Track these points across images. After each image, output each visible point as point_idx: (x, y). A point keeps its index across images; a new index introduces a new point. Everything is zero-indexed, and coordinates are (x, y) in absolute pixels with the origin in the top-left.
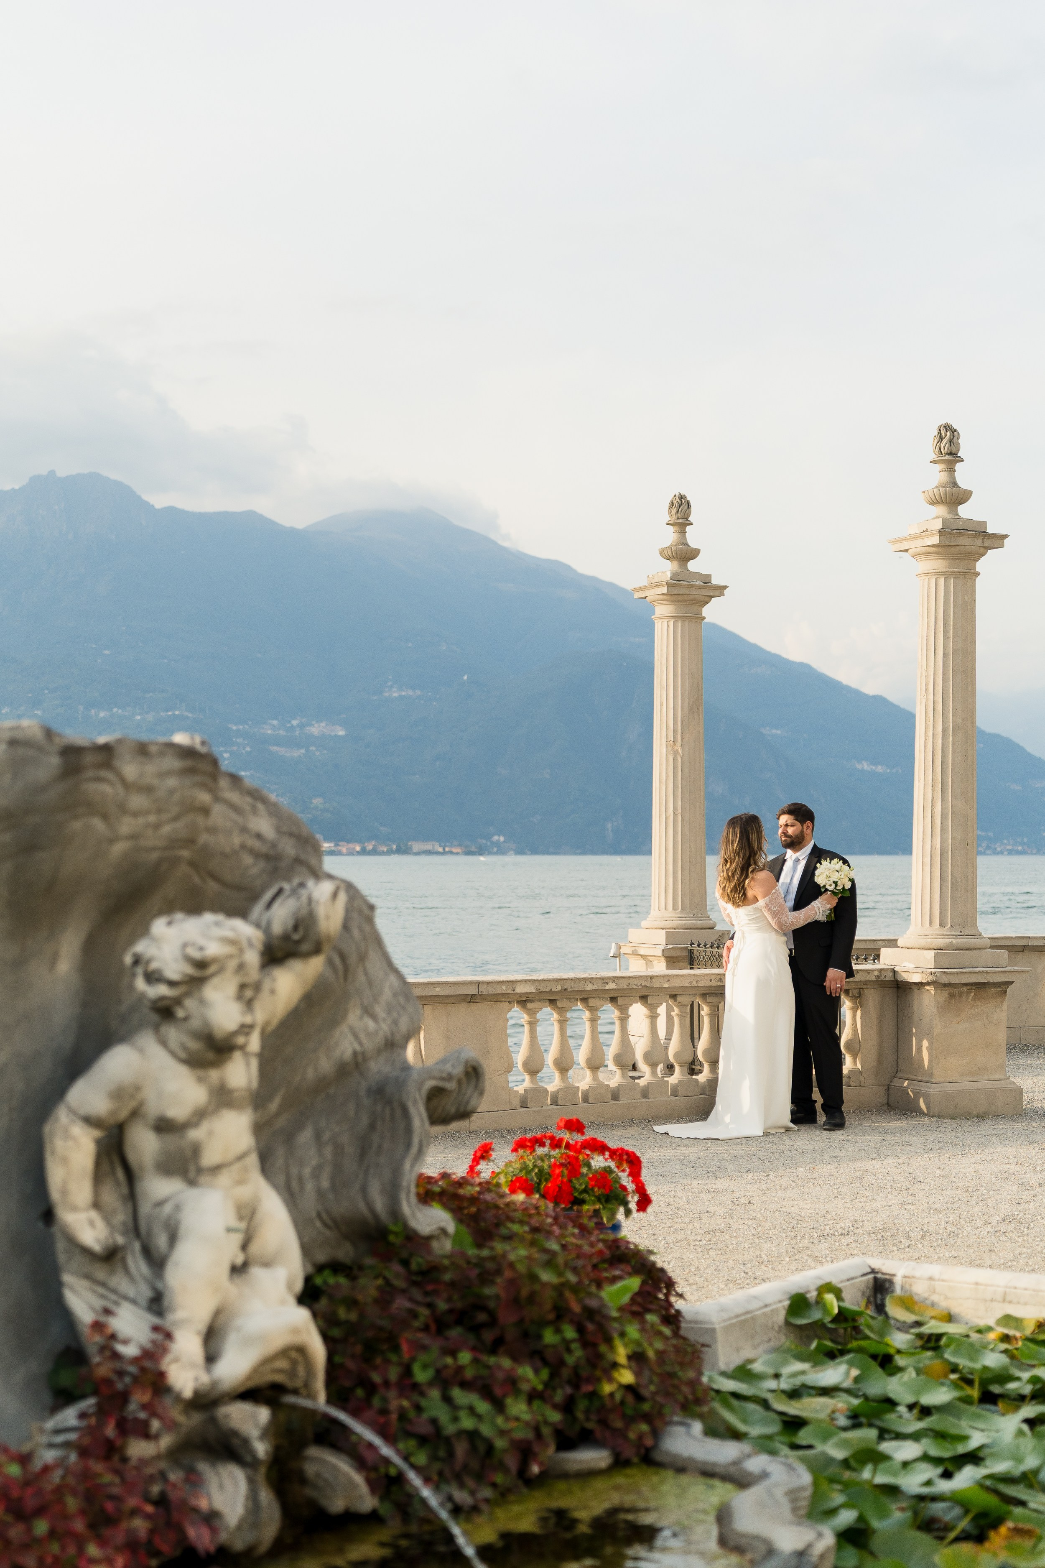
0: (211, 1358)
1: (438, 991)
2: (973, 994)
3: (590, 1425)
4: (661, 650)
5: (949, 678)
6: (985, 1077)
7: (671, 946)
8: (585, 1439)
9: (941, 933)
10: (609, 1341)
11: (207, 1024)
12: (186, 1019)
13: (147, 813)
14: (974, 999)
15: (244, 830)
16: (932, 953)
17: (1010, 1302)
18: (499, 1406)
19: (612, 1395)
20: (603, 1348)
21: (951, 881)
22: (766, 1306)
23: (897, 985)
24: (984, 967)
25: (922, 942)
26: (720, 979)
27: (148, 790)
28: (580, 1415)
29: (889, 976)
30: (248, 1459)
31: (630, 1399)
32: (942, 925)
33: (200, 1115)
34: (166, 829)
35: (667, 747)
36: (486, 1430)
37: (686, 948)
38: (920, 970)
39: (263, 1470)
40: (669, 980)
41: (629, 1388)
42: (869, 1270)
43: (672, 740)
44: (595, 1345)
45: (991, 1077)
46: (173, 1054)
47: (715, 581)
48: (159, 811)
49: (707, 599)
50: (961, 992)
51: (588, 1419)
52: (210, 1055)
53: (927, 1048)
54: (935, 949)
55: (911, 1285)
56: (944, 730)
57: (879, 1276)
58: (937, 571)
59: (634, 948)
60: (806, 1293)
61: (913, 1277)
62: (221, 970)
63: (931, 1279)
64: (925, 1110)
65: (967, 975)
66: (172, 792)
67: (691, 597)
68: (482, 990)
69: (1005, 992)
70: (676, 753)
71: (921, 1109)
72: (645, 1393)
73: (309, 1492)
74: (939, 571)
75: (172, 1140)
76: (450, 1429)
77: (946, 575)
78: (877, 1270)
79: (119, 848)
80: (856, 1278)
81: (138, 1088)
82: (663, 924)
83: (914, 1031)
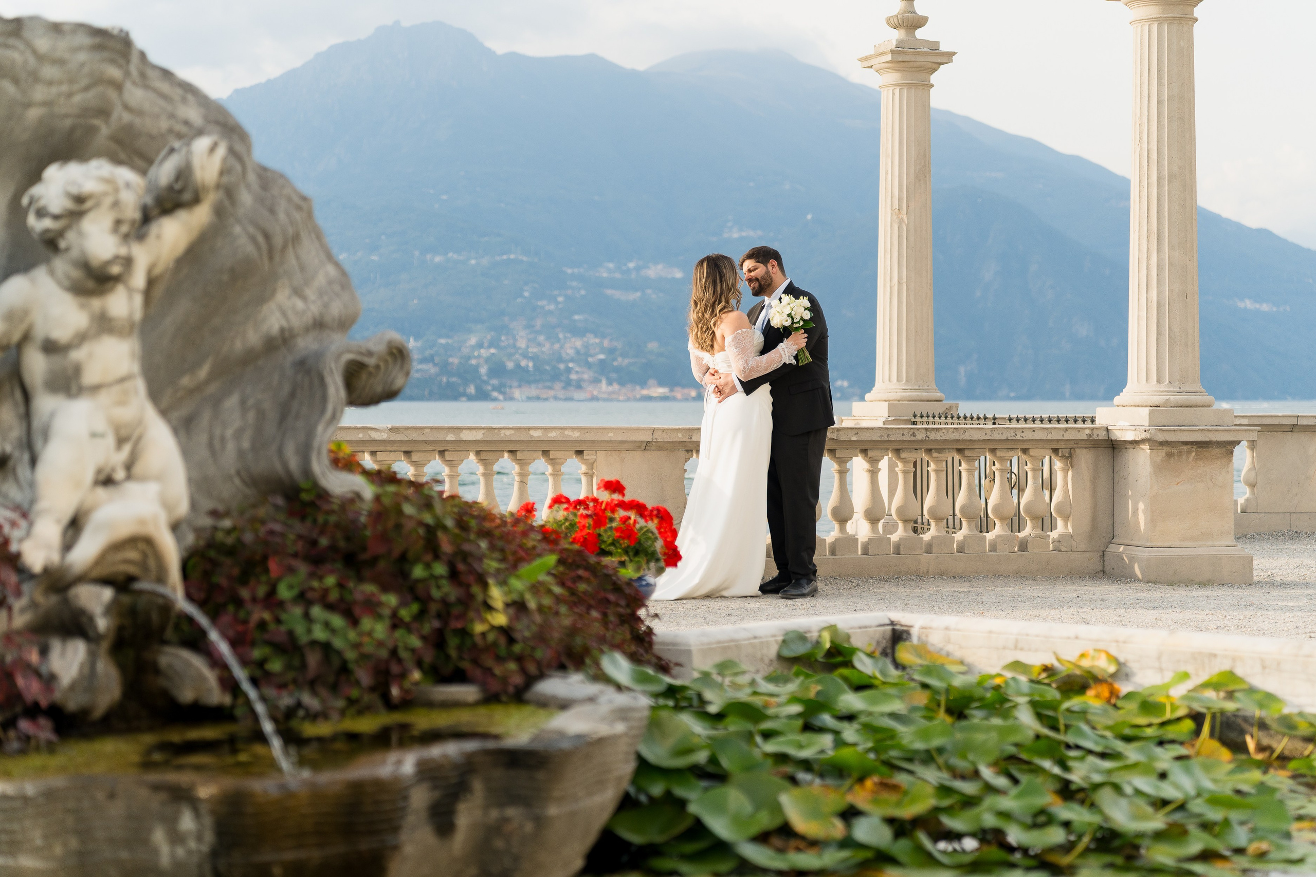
0: (67, 546)
1: (610, 436)
2: (1194, 454)
3: (466, 665)
4: (887, 119)
5: (1165, 125)
6: (1210, 543)
7: (893, 418)
8: (459, 677)
9: (1158, 389)
10: (485, 586)
11: (83, 253)
12: (67, 250)
13: (60, 83)
14: (1195, 459)
15: (172, 116)
16: (1146, 410)
17: (1022, 649)
18: (354, 622)
19: (483, 634)
20: (476, 590)
21: (1169, 335)
22: (755, 638)
23: (1113, 445)
24: (1206, 426)
25: (1138, 400)
26: (914, 433)
27: (60, 62)
28: (453, 653)
29: (1102, 435)
30: (91, 634)
31: (502, 641)
32: (1159, 381)
33: (82, 338)
34: (78, 98)
35: (892, 215)
36: (338, 643)
37: (910, 420)
38: (1133, 428)
39: (105, 646)
40: (857, 433)
41: (502, 630)
42: (888, 622)
43: (897, 209)
44: (468, 586)
45: (1216, 543)
46: (59, 283)
47: (943, 48)
48: (71, 81)
49: (934, 66)
50: (1180, 452)
51: (461, 658)
52: (90, 284)
53: (1143, 511)
54: (1151, 407)
55: (927, 636)
56: (1159, 179)
57: (898, 627)
58: (1149, 17)
59: (856, 421)
60: (805, 633)
61: (930, 628)
62: (97, 205)
63: (947, 629)
64: (1140, 576)
65: (1186, 433)
66: (82, 65)
67: (918, 64)
68: (656, 437)
69: (1232, 453)
70: (901, 221)
71: (1136, 575)
72: (517, 636)
73: (162, 682)
74: (1152, 17)
75: (57, 360)
76: (304, 639)
77: (1160, 21)
78: (896, 623)
79: (34, 114)
80: (870, 627)
81: (26, 312)
82: (886, 397)
83: (1130, 493)
